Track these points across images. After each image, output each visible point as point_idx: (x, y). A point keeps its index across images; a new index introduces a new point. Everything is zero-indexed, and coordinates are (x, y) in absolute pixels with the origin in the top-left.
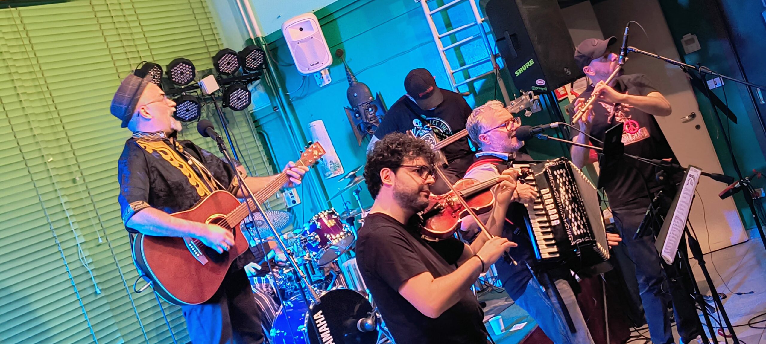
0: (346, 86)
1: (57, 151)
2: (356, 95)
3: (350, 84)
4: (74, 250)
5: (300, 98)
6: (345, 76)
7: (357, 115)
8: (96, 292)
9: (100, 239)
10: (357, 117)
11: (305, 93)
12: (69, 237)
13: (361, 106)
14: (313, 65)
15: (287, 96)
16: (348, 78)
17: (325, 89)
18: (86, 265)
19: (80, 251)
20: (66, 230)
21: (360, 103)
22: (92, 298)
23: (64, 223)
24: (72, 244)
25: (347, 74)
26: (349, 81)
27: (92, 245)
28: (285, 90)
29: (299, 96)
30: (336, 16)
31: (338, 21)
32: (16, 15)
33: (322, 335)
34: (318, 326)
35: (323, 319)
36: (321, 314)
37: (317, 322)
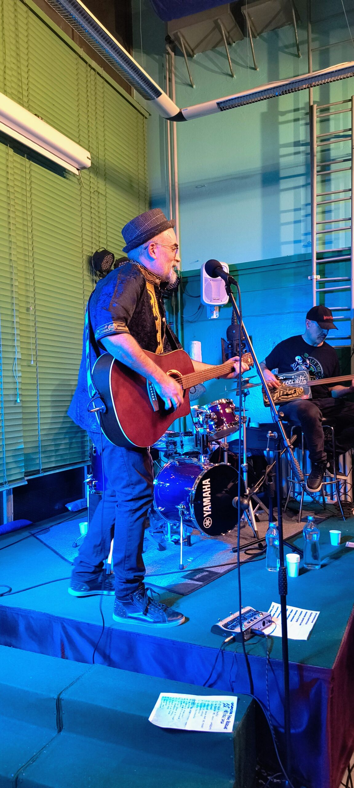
0: (229, 323)
1: (23, 281)
2: (234, 331)
3: (232, 323)
4: (11, 362)
5: (191, 322)
6: (231, 316)
7: (230, 346)
8: (16, 401)
9: (32, 361)
10: (228, 347)
11: (196, 320)
12: (10, 349)
13: (236, 341)
14: (215, 299)
15: (182, 317)
16: (232, 318)
17: (211, 322)
18: (16, 376)
19: (16, 364)
20: (10, 343)
21: (235, 338)
22: (12, 405)
23: (10, 337)
24: (11, 356)
25: (233, 316)
26: (232, 321)
27: (25, 363)
28: (182, 313)
29: (190, 320)
30: (240, 273)
31: (240, 277)
32: (28, 166)
33: (204, 500)
34: (204, 490)
35: (209, 486)
36: (209, 482)
37: (204, 487)
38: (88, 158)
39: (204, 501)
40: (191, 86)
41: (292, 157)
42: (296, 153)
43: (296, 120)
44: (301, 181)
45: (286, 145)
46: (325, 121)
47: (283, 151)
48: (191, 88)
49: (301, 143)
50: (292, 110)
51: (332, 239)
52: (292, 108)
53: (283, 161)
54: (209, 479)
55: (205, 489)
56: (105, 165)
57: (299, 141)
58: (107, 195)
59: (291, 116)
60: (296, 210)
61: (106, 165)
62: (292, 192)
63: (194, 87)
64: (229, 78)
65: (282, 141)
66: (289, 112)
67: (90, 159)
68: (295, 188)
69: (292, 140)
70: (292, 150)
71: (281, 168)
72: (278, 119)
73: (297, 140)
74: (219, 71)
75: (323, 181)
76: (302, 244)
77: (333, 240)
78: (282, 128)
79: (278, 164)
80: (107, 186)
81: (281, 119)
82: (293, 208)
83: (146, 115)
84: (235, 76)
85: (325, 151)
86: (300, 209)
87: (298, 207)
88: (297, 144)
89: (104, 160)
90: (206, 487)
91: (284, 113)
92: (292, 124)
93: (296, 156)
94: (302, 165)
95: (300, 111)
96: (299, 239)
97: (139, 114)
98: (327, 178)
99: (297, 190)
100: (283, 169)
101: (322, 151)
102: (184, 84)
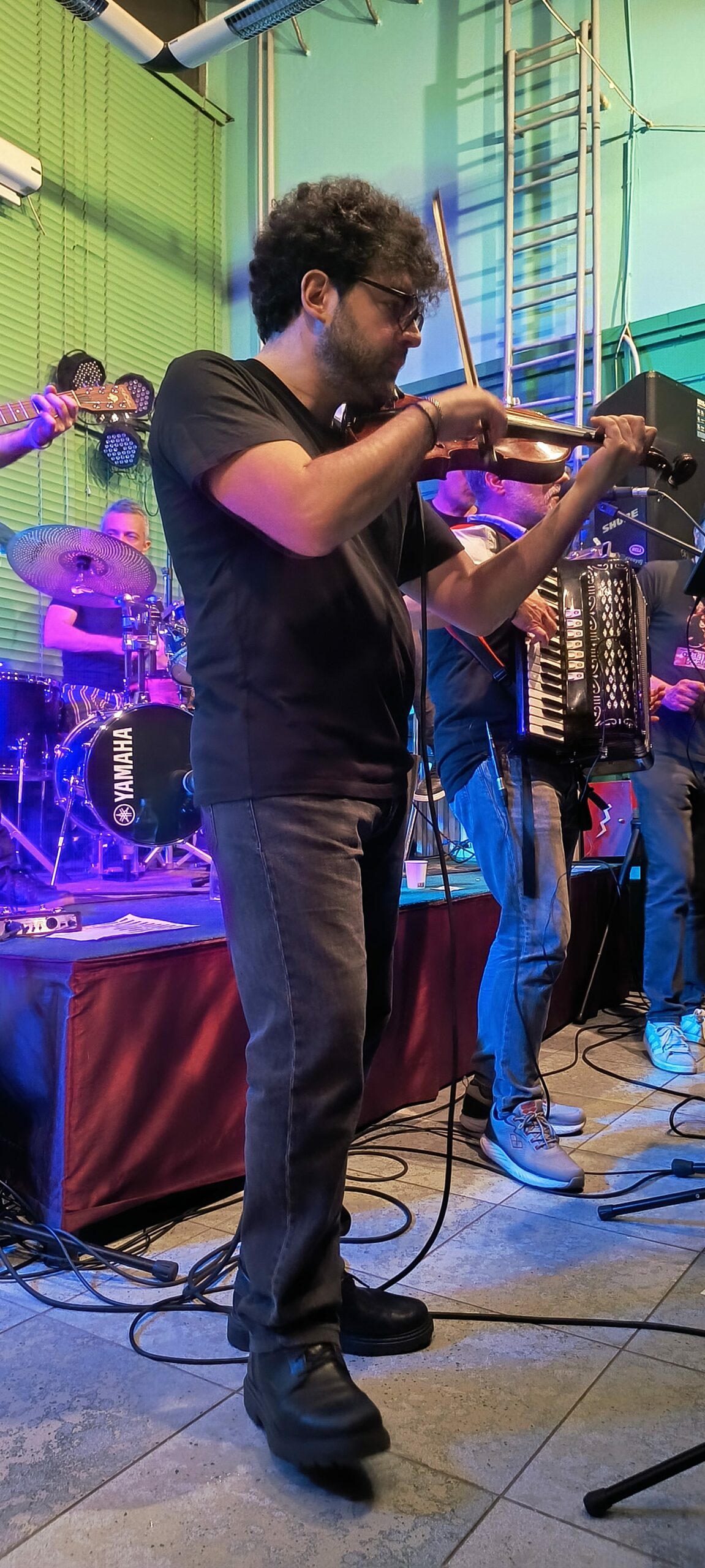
33: (116, 768)
34: (115, 749)
35: (130, 743)
36: (129, 734)
37: (115, 742)
38: (33, 169)
39: (115, 770)
40: (304, 53)
41: (480, 168)
42: (486, 159)
43: (488, 92)
44: (494, 213)
45: (470, 145)
46: (541, 85)
47: (463, 158)
48: (304, 57)
49: (497, 137)
50: (481, 74)
51: (551, 325)
52: (482, 69)
53: (463, 177)
54: (130, 730)
55: (119, 746)
56: (106, 202)
57: (493, 134)
58: (109, 259)
59: (479, 86)
60: (486, 272)
61: (108, 200)
62: (477, 240)
63: (308, 53)
64: (370, 26)
65: (462, 139)
66: (475, 78)
67: (39, 173)
68: (485, 228)
69: (480, 134)
70: (480, 152)
71: (460, 193)
72: (455, 94)
73: (490, 132)
74: (352, 15)
75: (536, 209)
76: (497, 340)
77: (554, 326)
78: (462, 111)
79: (454, 185)
80: (110, 240)
81: (462, 93)
82: (480, 269)
83: (222, 118)
84: (379, 21)
85: (541, 147)
86: (492, 270)
87: (491, 266)
88: (489, 140)
89: (104, 191)
90: (122, 743)
91: (465, 82)
92: (482, 100)
93: (489, 163)
94: (499, 182)
95: (496, 74)
96: (490, 331)
97: (202, 116)
98: (543, 201)
99: (489, 232)
100: (462, 195)
101: (535, 148)
102: (291, 50)
